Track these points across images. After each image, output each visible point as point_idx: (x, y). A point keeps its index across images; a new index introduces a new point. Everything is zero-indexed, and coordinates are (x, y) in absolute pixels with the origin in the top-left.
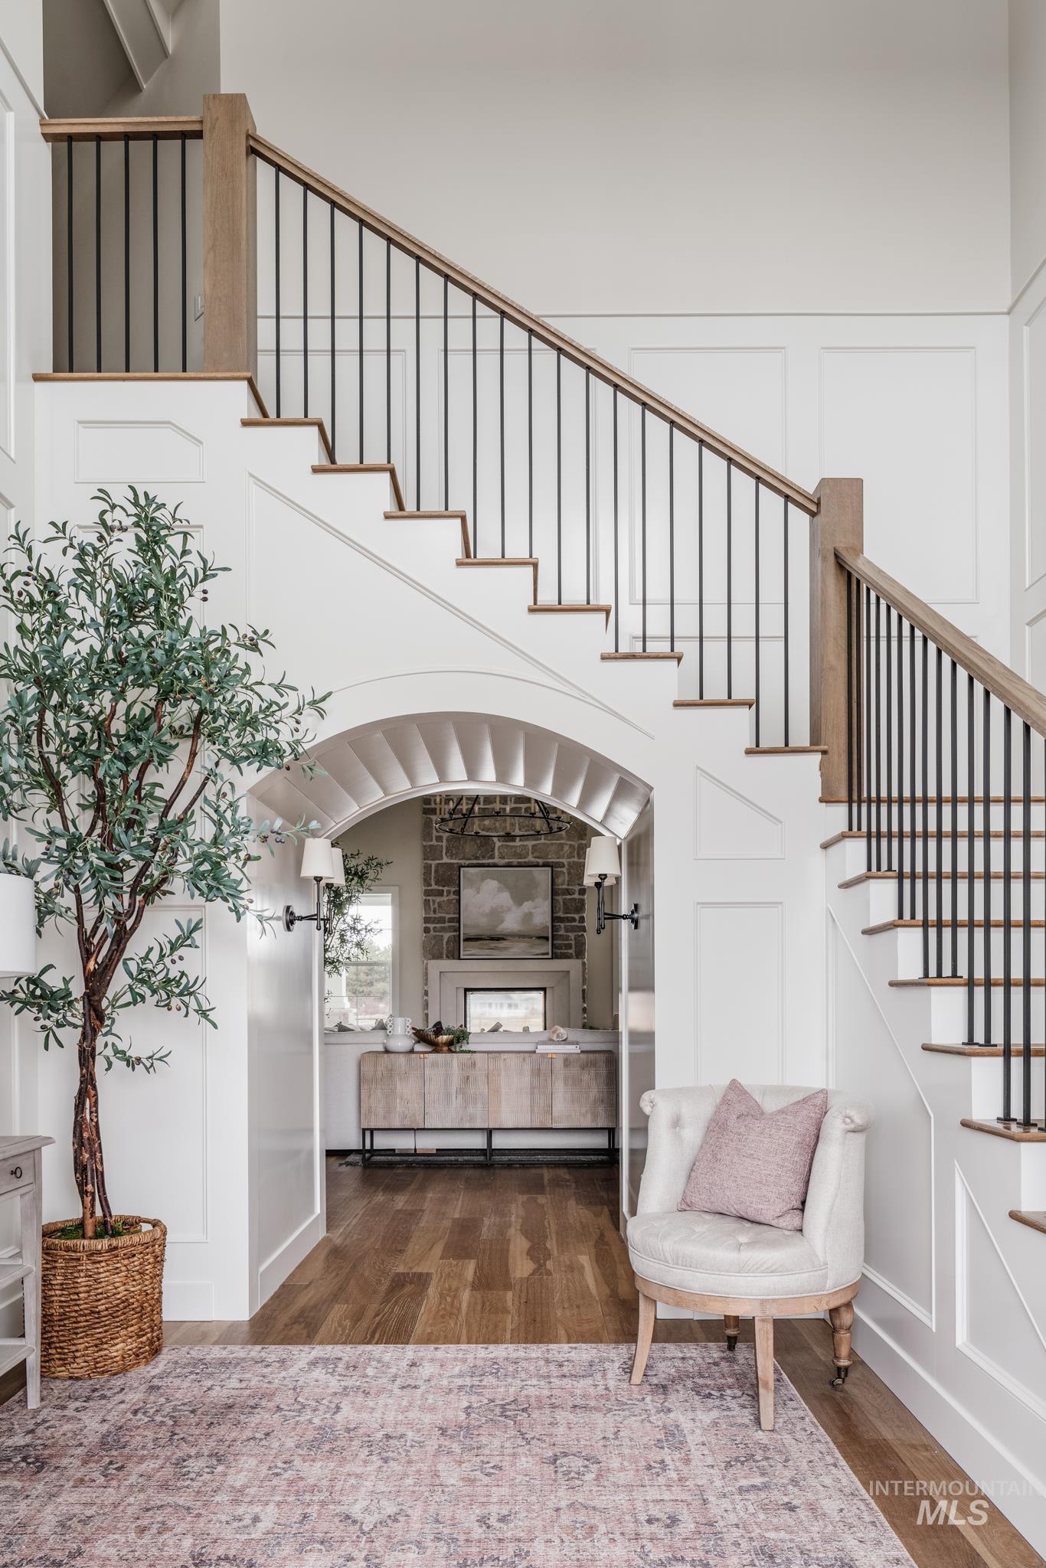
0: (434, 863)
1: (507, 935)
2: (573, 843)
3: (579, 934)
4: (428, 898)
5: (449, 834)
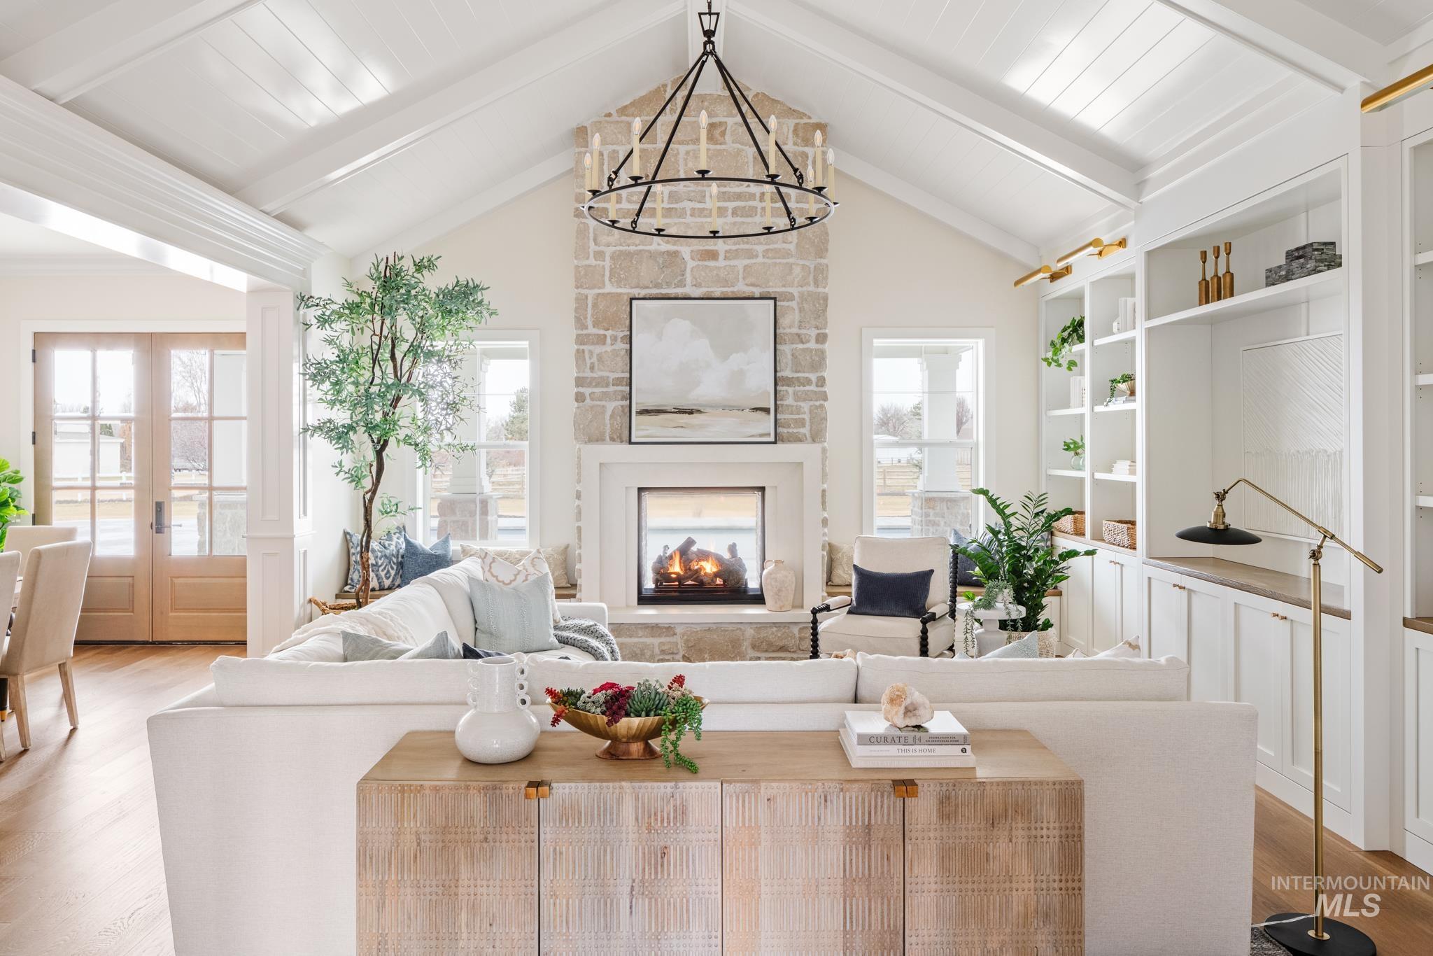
0: (591, 293)
1: (700, 406)
2: (807, 263)
3: (818, 403)
4: (582, 347)
5: (614, 248)
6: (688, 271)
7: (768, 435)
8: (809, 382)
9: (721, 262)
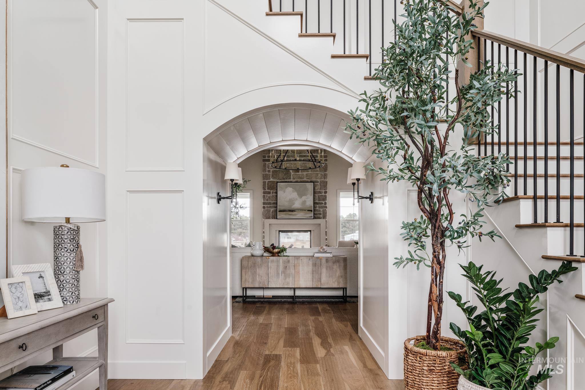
0: (267, 181)
1: (296, 210)
2: (322, 173)
3: (324, 209)
4: (265, 195)
5: (273, 170)
6: (292, 176)
7: (312, 217)
8: (322, 203)
9: (300, 173)
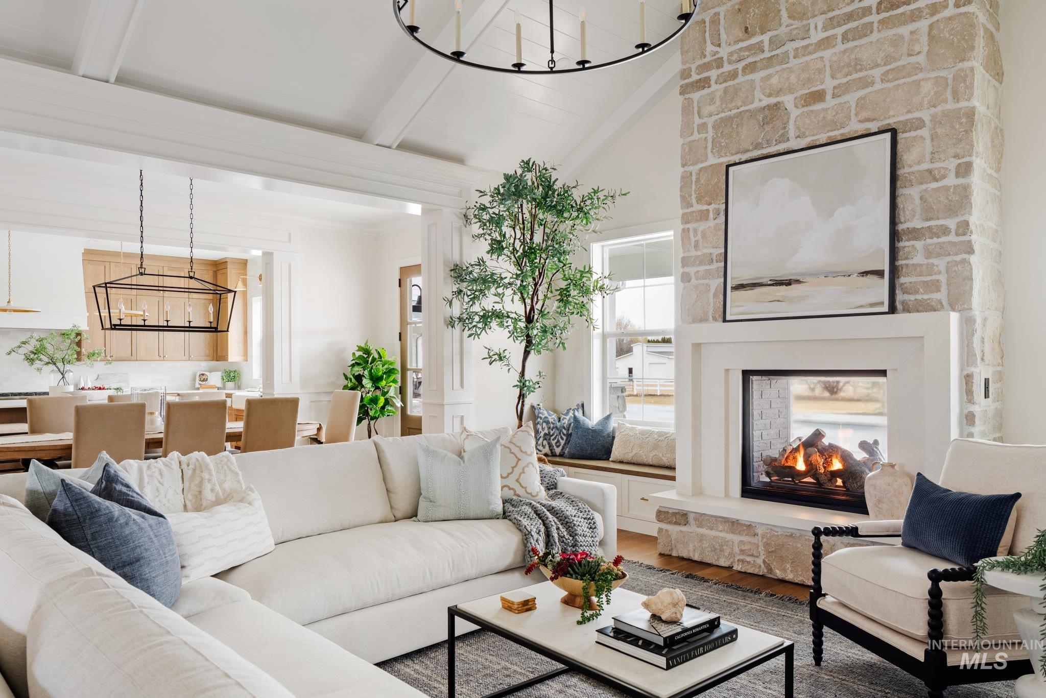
0: (694, 169)
1: (802, 274)
2: (943, 73)
3: (958, 258)
4: (687, 226)
5: (717, 117)
6: (792, 121)
7: (882, 303)
8: (945, 231)
9: (830, 102)
